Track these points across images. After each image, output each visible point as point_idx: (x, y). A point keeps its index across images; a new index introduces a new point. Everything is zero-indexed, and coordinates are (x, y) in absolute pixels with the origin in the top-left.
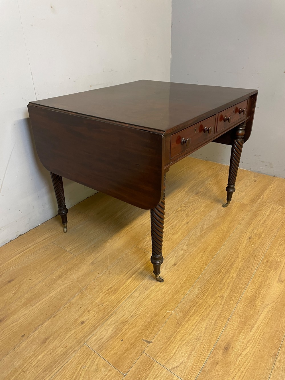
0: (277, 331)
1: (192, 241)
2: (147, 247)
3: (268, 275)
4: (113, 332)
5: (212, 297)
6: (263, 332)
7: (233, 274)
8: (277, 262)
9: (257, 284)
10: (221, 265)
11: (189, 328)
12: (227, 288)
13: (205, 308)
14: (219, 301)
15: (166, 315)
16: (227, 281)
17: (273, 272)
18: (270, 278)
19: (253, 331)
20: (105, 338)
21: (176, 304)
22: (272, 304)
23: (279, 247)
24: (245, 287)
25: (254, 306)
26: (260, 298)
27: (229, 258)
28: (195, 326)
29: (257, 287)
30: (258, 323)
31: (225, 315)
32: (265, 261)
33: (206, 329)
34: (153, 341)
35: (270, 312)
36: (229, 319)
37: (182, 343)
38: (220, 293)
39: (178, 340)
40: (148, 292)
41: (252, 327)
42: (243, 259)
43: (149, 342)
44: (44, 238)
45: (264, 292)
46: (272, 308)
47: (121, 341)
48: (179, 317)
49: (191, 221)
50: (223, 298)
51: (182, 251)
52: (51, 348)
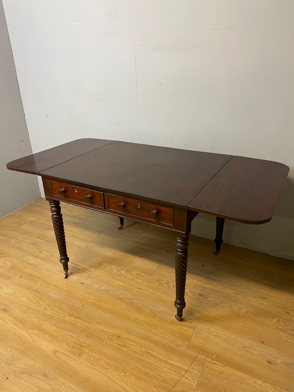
0: (7, 339)
1: (111, 292)
2: (104, 267)
3: (64, 343)
4: (32, 263)
5: (47, 304)
6: (9, 330)
7: (68, 318)
8: (80, 354)
9: (55, 333)
10: (79, 311)
11: (25, 293)
12: (53, 313)
13: (38, 300)
14: (42, 308)
15: (37, 282)
16: (61, 314)
17: (68, 348)
18: (60, 344)
19: (12, 325)
20: (28, 261)
21: (44, 286)
22: (32, 341)
23: (104, 361)
24: (52, 325)
25: (33, 328)
26: (40, 333)
27: (89, 317)
28: (25, 295)
29: (51, 333)
30: (17, 329)
31: (29, 311)
32: (83, 344)
33: (21, 300)
34: (21, 278)
35: (24, 338)
36: (25, 312)
37: (16, 290)
38: (49, 309)
39: (18, 288)
41: (16, 325)
42: (86, 327)
44: (113, 223)
45: (45, 337)
46: (28, 340)
47: (25, 267)
48: (34, 288)
49: (142, 291)
50: (45, 310)
51: (98, 287)
52: (29, 246)
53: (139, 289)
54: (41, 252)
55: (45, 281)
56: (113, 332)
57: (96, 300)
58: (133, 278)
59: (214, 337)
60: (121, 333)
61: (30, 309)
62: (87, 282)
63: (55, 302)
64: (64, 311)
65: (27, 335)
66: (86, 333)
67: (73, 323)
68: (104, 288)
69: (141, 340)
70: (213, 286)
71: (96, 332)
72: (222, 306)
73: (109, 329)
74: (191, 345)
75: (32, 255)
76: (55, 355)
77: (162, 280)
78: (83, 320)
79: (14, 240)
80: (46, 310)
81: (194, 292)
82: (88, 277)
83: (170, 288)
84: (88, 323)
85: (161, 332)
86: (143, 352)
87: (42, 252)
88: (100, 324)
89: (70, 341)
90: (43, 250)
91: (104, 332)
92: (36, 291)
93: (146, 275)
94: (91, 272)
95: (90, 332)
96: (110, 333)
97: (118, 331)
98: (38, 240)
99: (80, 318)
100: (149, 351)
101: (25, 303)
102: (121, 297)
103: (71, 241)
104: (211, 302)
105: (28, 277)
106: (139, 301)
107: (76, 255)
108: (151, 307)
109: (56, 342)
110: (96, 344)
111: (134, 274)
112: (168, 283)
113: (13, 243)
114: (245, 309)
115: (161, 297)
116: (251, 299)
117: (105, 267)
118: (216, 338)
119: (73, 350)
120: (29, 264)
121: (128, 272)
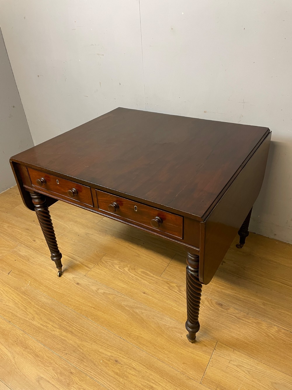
1: (111, 297)
2: (104, 262)
3: (51, 368)
4: (23, 255)
5: (35, 311)
7: (58, 332)
8: (69, 384)
9: (41, 353)
10: (72, 322)
11: (12, 295)
12: (41, 325)
13: (25, 306)
14: (29, 316)
15: (26, 280)
16: (51, 326)
17: (55, 375)
18: (46, 369)
20: (20, 252)
21: (35, 287)
22: (14, 361)
24: (39, 340)
25: (17, 344)
26: (23, 352)
27: (82, 331)
28: (12, 298)
29: (37, 352)
31: (14, 320)
32: (72, 371)
33: (7, 305)
34: (9, 275)
35: (6, 357)
36: (10, 322)
38: (37, 318)
39: (4, 288)
40: (50, 269)
42: (78, 346)
43: (9, 274)
45: (30, 357)
46: (10, 361)
47: (15, 260)
48: (22, 288)
49: (148, 296)
50: (32, 320)
51: (96, 289)
52: (23, 233)
53: (144, 293)
54: (34, 241)
55: (36, 280)
56: (109, 354)
57: (92, 307)
58: (138, 278)
59: (235, 367)
60: (120, 356)
61: (15, 317)
62: (84, 281)
63: (44, 309)
64: (54, 322)
65: (9, 354)
66: (77, 355)
67: (62, 339)
68: (102, 291)
69: (144, 368)
70: (235, 292)
71: (89, 353)
72: (246, 321)
73: (105, 350)
74: (206, 379)
75: (24, 245)
76: (40, 384)
77: (172, 282)
78: (76, 336)
79: (7, 225)
80: (34, 319)
81: (211, 300)
82: (85, 276)
83: (181, 293)
84: (81, 339)
85: (169, 358)
86: (145, 386)
87: (36, 241)
88: (95, 342)
89: (57, 365)
90: (38, 238)
91: (99, 354)
92: (24, 293)
93: (154, 274)
94: (89, 268)
95: (83, 353)
96: (106, 356)
97: (116, 353)
98: (32, 225)
99: (72, 333)
100: (152, 384)
101: (11, 309)
102: (122, 304)
103: (69, 226)
104: (232, 315)
105: (17, 274)
106: (143, 311)
107: (74, 245)
108: (158, 320)
109: (42, 365)
110: (89, 371)
111: (140, 273)
112: (180, 286)
113: (5, 229)
114: (276, 327)
115: (171, 306)
116: (284, 313)
117: (106, 262)
118: (238, 369)
119: (61, 378)
120: (20, 256)
121: (132, 269)
